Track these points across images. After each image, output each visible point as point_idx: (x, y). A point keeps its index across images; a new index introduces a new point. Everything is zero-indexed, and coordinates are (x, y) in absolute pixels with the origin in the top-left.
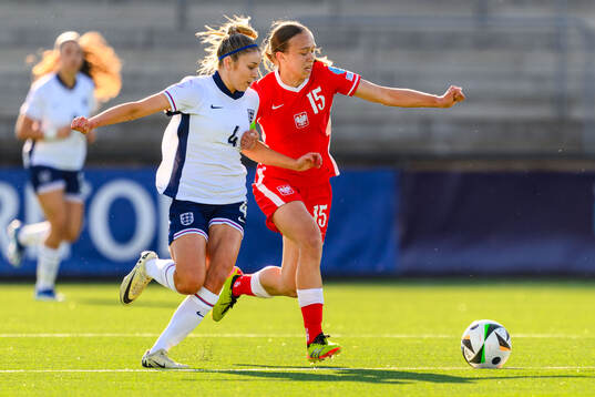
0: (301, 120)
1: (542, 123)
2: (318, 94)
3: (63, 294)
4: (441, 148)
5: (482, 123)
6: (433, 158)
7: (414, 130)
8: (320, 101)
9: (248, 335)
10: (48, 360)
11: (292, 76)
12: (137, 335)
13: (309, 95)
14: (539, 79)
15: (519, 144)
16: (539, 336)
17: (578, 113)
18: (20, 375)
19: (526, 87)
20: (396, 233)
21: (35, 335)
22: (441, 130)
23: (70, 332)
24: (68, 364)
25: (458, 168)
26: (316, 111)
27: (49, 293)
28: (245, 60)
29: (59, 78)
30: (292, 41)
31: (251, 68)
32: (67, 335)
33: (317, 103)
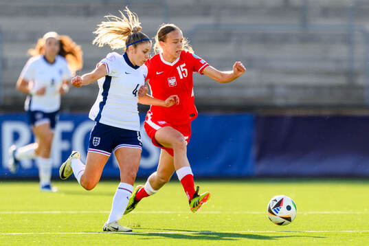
0: (172, 82)
1: (340, 87)
2: (183, 68)
3: (56, 188)
4: (279, 102)
5: (304, 87)
6: (275, 107)
7: (264, 91)
8: (184, 72)
9: (165, 212)
10: (48, 227)
11: (169, 56)
12: (101, 212)
13: (178, 68)
14: (338, 61)
15: (326, 100)
16: (338, 212)
17: (361, 81)
18: (32, 236)
19: (330, 66)
20: (254, 152)
21: (39, 212)
22: (280, 91)
23: (61, 210)
24: (60, 229)
25: (290, 113)
26: (181, 78)
27: (48, 187)
28: (141, 47)
29: (45, 58)
30: (169, 35)
31: (145, 52)
32: (59, 212)
33: (182, 73)
